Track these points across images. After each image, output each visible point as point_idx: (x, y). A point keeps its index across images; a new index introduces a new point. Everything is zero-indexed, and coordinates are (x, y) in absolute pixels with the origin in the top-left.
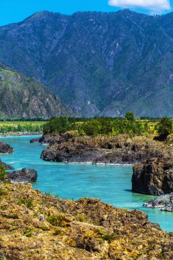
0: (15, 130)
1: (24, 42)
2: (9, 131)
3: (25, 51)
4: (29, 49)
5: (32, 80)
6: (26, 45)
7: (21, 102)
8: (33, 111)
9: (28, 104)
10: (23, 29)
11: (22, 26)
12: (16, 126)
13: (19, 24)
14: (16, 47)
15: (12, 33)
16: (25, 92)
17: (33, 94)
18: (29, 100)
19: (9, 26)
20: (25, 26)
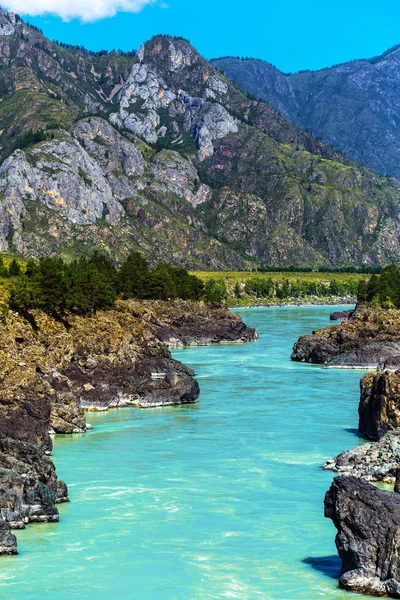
0: (324, 292)
1: (383, 100)
2: (309, 294)
3: (385, 119)
4: (393, 116)
5: (390, 183)
6: (387, 107)
7: (360, 232)
8: (386, 252)
9: (375, 237)
10: (381, 73)
11: (379, 65)
12: (328, 284)
13: (374, 61)
14: (365, 110)
15: (357, 80)
16: (370, 210)
17: (386, 216)
18: (378, 228)
19: (350, 64)
20: (386, 67)
